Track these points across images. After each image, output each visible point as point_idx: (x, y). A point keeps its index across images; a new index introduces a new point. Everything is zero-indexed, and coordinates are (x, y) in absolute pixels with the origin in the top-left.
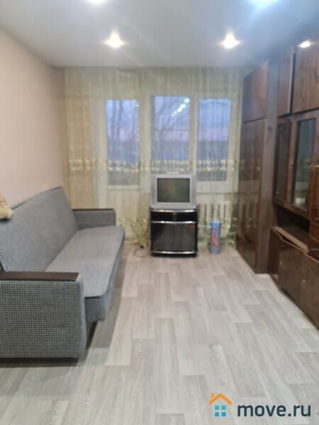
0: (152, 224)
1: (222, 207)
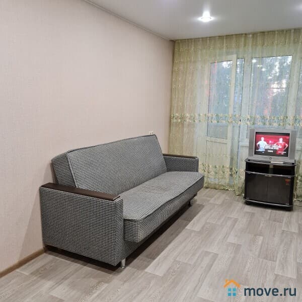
0: (246, 175)
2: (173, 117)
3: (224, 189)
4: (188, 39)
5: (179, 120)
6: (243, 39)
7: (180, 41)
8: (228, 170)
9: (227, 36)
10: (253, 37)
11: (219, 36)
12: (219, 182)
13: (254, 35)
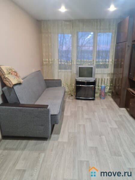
0: (76, 86)
1: (106, 79)
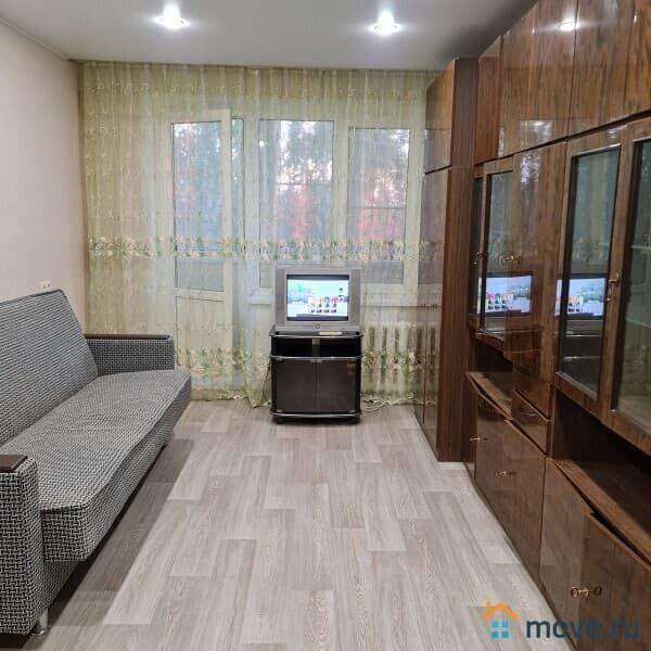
0: (273, 360)
2: (95, 245)
3: (224, 399)
4: (115, 63)
5: (110, 253)
6: (241, 78)
7: (94, 64)
8: (231, 357)
9: (205, 66)
10: (261, 75)
11: (189, 65)
12: (213, 386)
13: (263, 70)
